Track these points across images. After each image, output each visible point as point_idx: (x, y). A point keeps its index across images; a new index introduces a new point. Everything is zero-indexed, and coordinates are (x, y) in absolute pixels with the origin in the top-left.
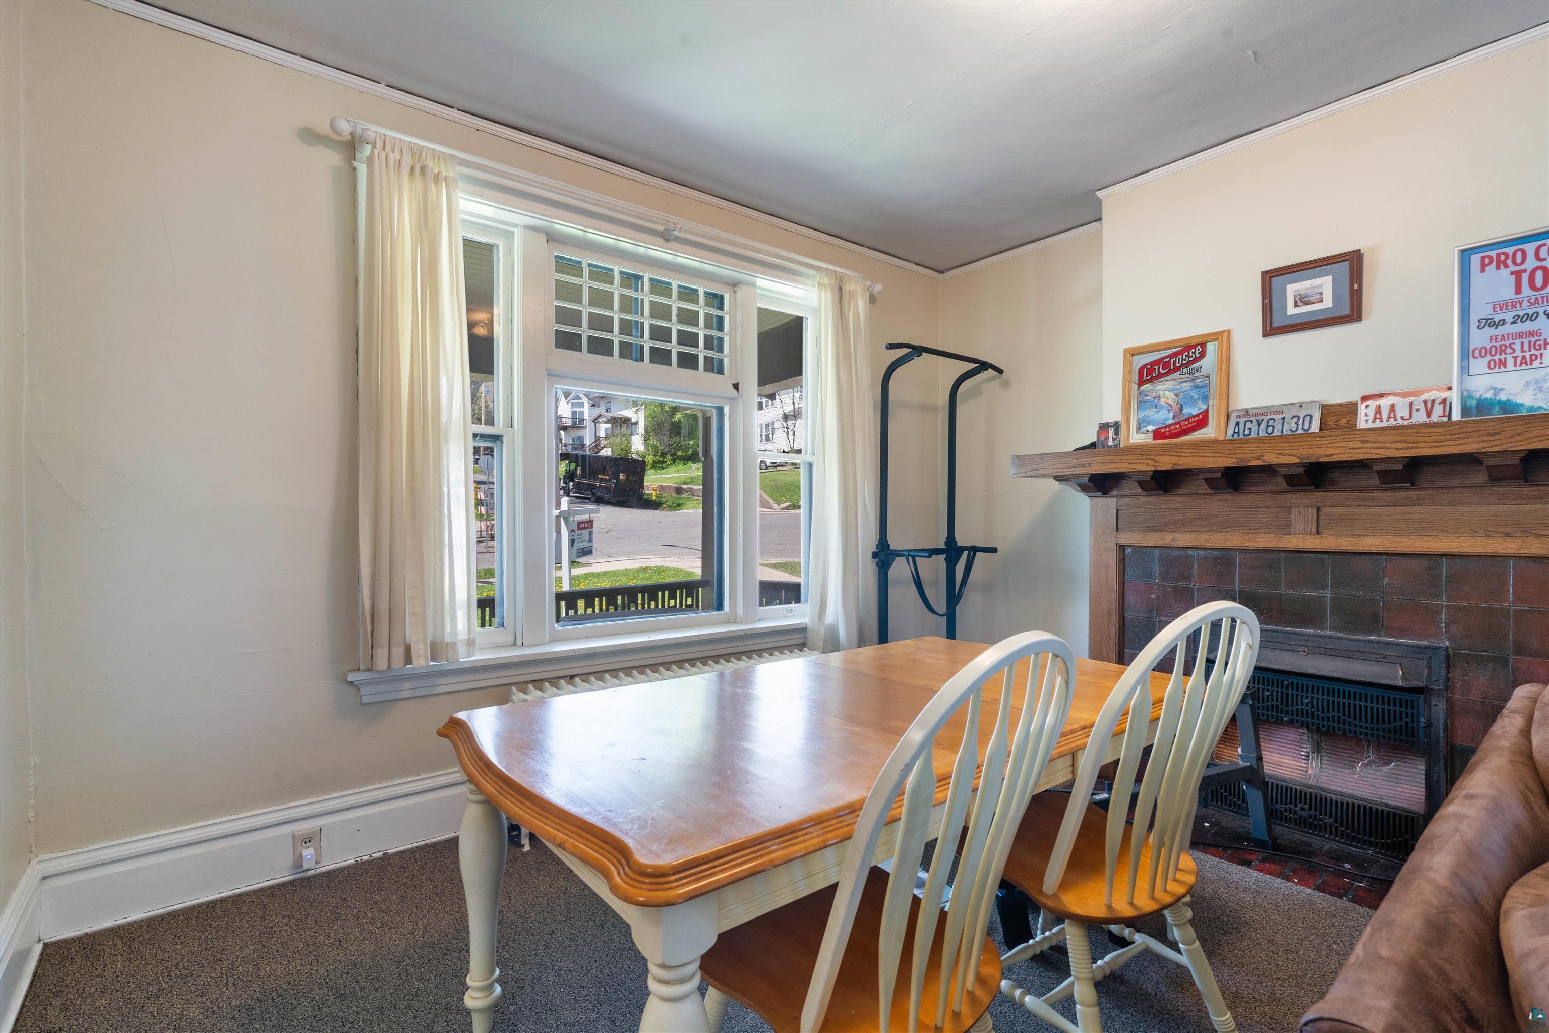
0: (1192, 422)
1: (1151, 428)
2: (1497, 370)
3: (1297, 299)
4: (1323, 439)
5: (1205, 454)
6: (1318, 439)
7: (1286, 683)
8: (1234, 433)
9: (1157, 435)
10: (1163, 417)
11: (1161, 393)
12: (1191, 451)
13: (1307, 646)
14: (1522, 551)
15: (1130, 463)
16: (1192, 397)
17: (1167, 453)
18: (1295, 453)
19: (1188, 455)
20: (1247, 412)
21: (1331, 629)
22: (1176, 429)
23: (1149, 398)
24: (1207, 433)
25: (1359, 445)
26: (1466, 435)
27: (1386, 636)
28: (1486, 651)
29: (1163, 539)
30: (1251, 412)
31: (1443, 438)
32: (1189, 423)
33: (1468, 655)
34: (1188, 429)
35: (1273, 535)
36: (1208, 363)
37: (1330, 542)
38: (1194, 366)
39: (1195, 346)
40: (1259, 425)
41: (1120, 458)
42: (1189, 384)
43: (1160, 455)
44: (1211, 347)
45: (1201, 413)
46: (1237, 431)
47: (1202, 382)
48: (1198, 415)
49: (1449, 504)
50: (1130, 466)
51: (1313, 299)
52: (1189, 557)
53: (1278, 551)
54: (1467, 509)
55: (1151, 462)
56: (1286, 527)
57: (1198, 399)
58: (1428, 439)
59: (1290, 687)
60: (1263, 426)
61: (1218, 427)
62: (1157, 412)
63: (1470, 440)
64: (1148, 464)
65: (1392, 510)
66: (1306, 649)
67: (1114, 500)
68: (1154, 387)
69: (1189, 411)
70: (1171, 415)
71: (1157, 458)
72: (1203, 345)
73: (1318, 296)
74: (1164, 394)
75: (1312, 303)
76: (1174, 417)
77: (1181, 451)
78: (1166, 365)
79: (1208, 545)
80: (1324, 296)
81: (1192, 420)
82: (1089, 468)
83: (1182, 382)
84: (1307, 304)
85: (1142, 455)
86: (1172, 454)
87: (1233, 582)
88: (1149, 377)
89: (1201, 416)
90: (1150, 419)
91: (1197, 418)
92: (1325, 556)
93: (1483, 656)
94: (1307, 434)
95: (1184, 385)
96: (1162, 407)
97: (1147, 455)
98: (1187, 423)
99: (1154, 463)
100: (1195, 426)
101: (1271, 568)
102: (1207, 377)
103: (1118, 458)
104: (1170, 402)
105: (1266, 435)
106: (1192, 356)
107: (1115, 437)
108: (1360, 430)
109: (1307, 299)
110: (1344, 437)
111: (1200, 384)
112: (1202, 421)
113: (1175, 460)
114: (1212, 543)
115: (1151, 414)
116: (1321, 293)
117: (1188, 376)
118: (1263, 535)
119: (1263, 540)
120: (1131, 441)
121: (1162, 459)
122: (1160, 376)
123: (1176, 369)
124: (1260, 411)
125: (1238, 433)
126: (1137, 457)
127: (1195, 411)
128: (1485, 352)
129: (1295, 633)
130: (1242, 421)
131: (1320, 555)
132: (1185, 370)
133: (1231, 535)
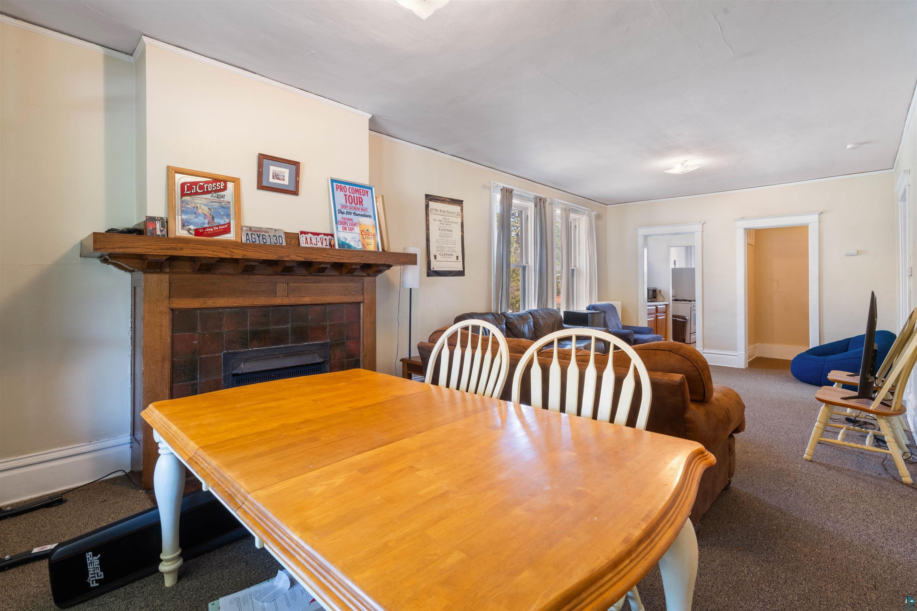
0: (221, 229)
1: (192, 227)
2: (344, 231)
3: (274, 175)
4: (313, 251)
5: (262, 252)
6: (312, 250)
7: (272, 376)
8: (247, 240)
9: (197, 233)
10: (201, 222)
11: (199, 205)
12: (254, 249)
13: (282, 354)
14: (349, 301)
15: (214, 252)
16: (220, 213)
17: (239, 248)
18: (303, 256)
19: (252, 251)
20: (250, 229)
21: (292, 343)
22: (211, 231)
23: (189, 206)
24: (230, 236)
25: (326, 255)
26: (356, 256)
27: (311, 342)
28: (339, 341)
29: (205, 303)
30: (253, 229)
31: (350, 256)
32: (219, 229)
33: (335, 343)
34: (219, 232)
35: (268, 298)
36: (229, 194)
37: (292, 300)
38: (220, 193)
39: (220, 181)
40: (259, 237)
41: (206, 247)
42: (218, 204)
43: (235, 249)
44: (230, 185)
45: (226, 224)
46: (248, 238)
47: (225, 205)
48: (224, 225)
49: (331, 282)
50: (213, 253)
51: (281, 178)
52: (221, 313)
53: (270, 306)
54: (335, 285)
55: (229, 253)
56: (274, 293)
57: (224, 215)
58: (346, 256)
59: (274, 377)
60: (261, 238)
61: (236, 235)
62: (197, 217)
63: (357, 258)
64: (226, 253)
65: (314, 284)
66: (283, 355)
67: (167, 276)
68: (194, 200)
69: (218, 221)
70: (206, 221)
71: (233, 250)
72: (225, 182)
73: (282, 177)
74: (201, 207)
75: (280, 180)
76: (208, 223)
77: (248, 248)
78: (201, 187)
79: (234, 305)
80: (285, 178)
81: (220, 227)
82: (180, 252)
83: (213, 202)
84: (278, 179)
85: (223, 247)
86: (242, 249)
87: (246, 326)
88: (189, 192)
89: (226, 226)
90: (191, 221)
91: (223, 227)
92: (289, 307)
93: (338, 343)
94: (281, 246)
95: (214, 204)
96: (199, 215)
97: (226, 247)
98: (217, 228)
99: (231, 253)
100: (223, 231)
101: (265, 316)
102: (229, 203)
103: (205, 247)
104: (205, 213)
105: (263, 243)
106: (218, 187)
107: (162, 229)
108: (301, 247)
109: (278, 177)
110: (321, 251)
111: (225, 206)
112: (227, 230)
113: (244, 253)
114: (237, 303)
115: (191, 218)
116: (284, 176)
117: (217, 199)
118: (264, 298)
119: (261, 301)
120: (177, 234)
121: (235, 251)
122: (197, 193)
123: (208, 192)
124: (256, 229)
125: (249, 239)
126: (219, 248)
127: (222, 222)
128: (341, 223)
129: (277, 348)
130: (249, 233)
131: (286, 307)
132: (214, 195)
133: (248, 299)
